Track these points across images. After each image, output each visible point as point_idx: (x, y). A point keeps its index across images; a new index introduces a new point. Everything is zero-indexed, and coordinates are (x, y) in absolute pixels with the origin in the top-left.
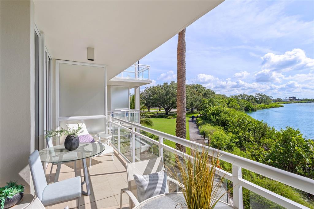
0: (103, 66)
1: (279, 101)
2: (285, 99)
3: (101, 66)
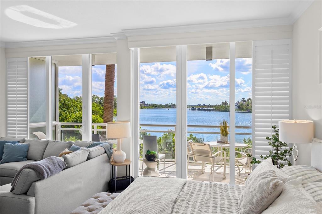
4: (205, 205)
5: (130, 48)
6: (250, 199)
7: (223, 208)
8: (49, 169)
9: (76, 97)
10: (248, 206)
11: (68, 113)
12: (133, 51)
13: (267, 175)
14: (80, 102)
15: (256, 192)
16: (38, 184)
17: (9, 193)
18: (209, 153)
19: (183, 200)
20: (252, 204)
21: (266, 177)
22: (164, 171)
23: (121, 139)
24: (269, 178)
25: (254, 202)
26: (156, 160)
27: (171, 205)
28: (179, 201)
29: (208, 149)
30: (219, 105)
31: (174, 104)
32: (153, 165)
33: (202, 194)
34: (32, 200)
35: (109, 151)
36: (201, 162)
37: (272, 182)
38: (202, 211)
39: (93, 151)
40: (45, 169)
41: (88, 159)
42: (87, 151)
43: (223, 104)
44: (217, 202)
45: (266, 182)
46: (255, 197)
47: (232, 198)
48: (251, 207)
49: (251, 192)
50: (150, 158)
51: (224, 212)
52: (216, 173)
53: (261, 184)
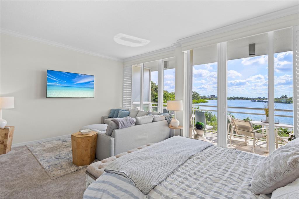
0: (150, 69)
1: (204, 98)
2: (208, 96)
3: (148, 68)
4: (217, 166)
5: (183, 52)
6: (263, 171)
7: (233, 174)
8: (123, 123)
9: (172, 92)
10: (259, 178)
11: (166, 101)
12: (186, 54)
13: (290, 149)
14: (174, 95)
15: (270, 165)
16: (116, 131)
17: (104, 134)
18: (250, 129)
19: (198, 158)
20: (264, 176)
21: (287, 151)
22: (212, 139)
23: (176, 111)
24: (290, 152)
25: (266, 175)
26: (203, 129)
27: (185, 160)
28: (194, 158)
29: (249, 125)
30: (278, 99)
31: (237, 97)
32: (201, 132)
33: (220, 157)
34: (113, 139)
35: (169, 119)
36: (244, 136)
37: (292, 157)
38: (210, 171)
39: (156, 117)
40: (121, 123)
41: (153, 122)
42: (152, 117)
43: (283, 97)
44: (231, 167)
45: (284, 156)
46: (268, 169)
47: (250, 167)
48: (261, 179)
49: (266, 164)
50: (199, 127)
51: (232, 178)
52: (259, 147)
53: (278, 157)
